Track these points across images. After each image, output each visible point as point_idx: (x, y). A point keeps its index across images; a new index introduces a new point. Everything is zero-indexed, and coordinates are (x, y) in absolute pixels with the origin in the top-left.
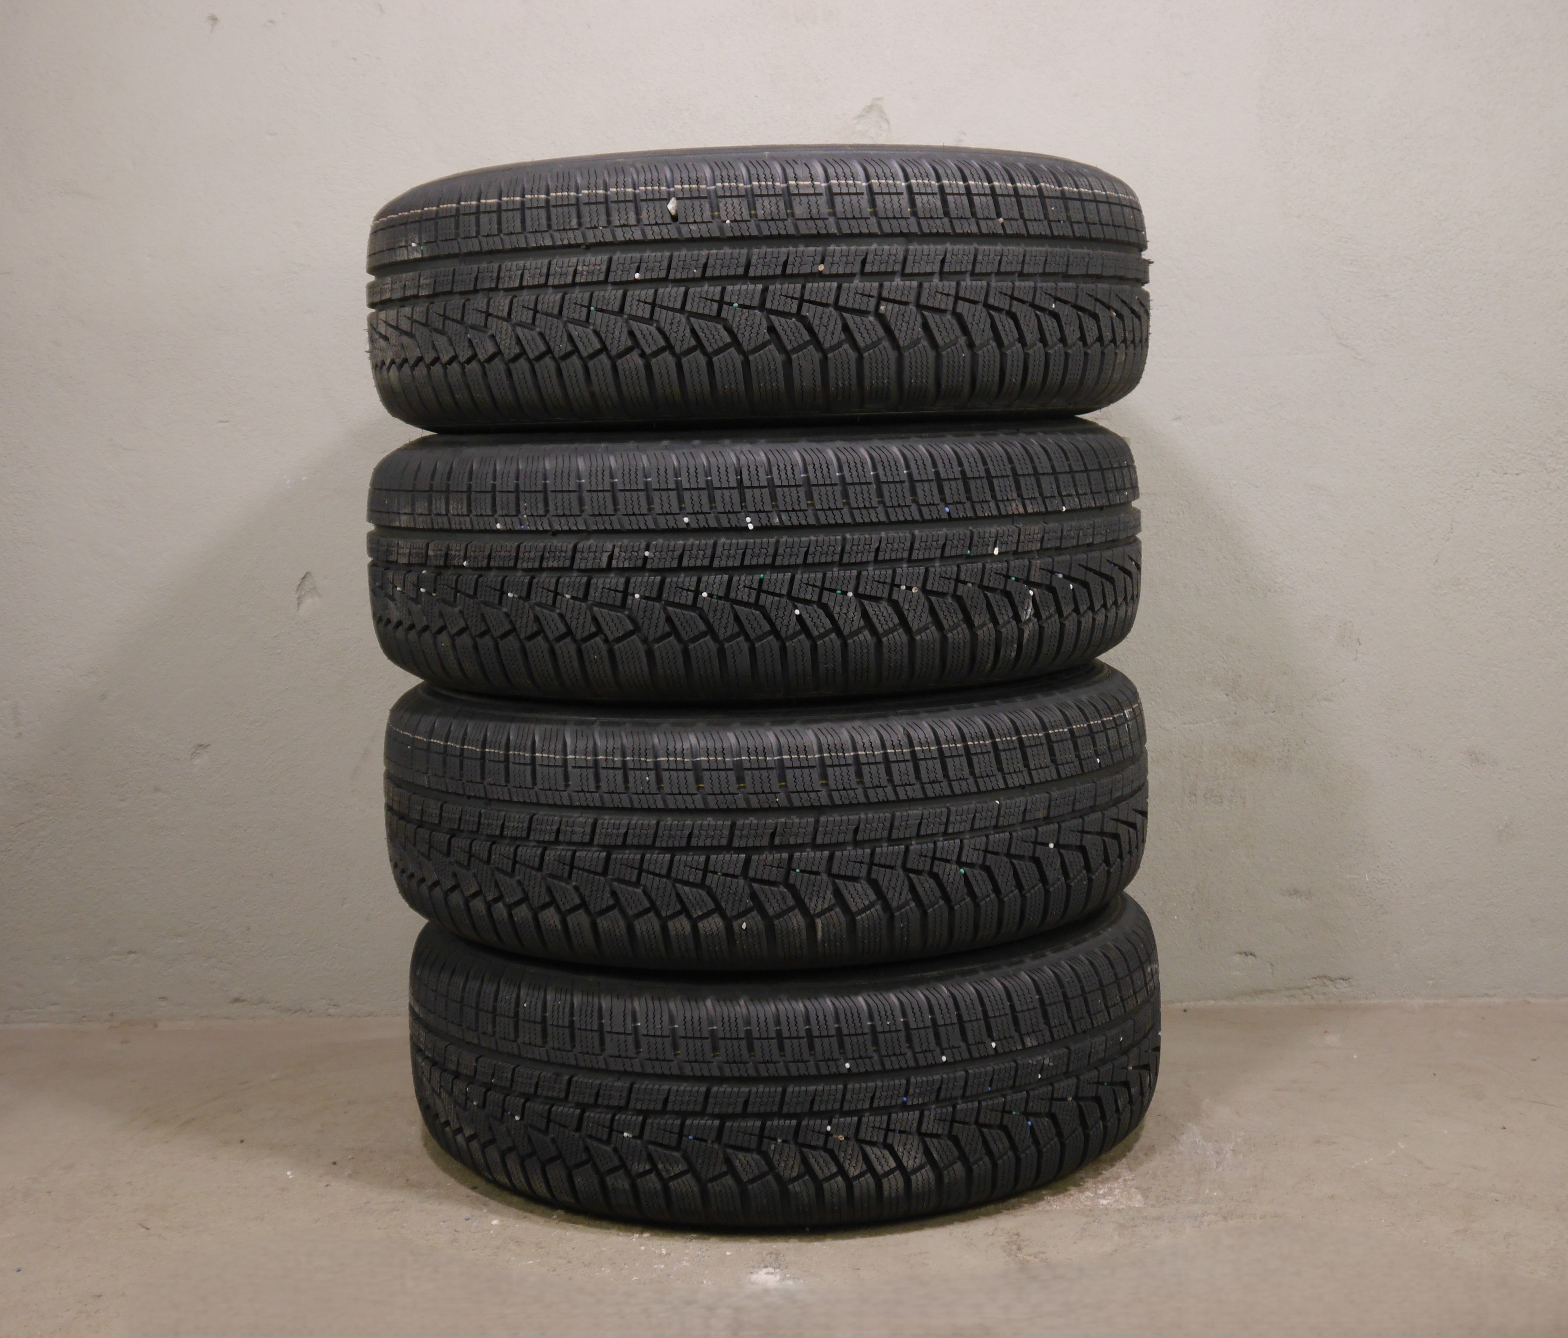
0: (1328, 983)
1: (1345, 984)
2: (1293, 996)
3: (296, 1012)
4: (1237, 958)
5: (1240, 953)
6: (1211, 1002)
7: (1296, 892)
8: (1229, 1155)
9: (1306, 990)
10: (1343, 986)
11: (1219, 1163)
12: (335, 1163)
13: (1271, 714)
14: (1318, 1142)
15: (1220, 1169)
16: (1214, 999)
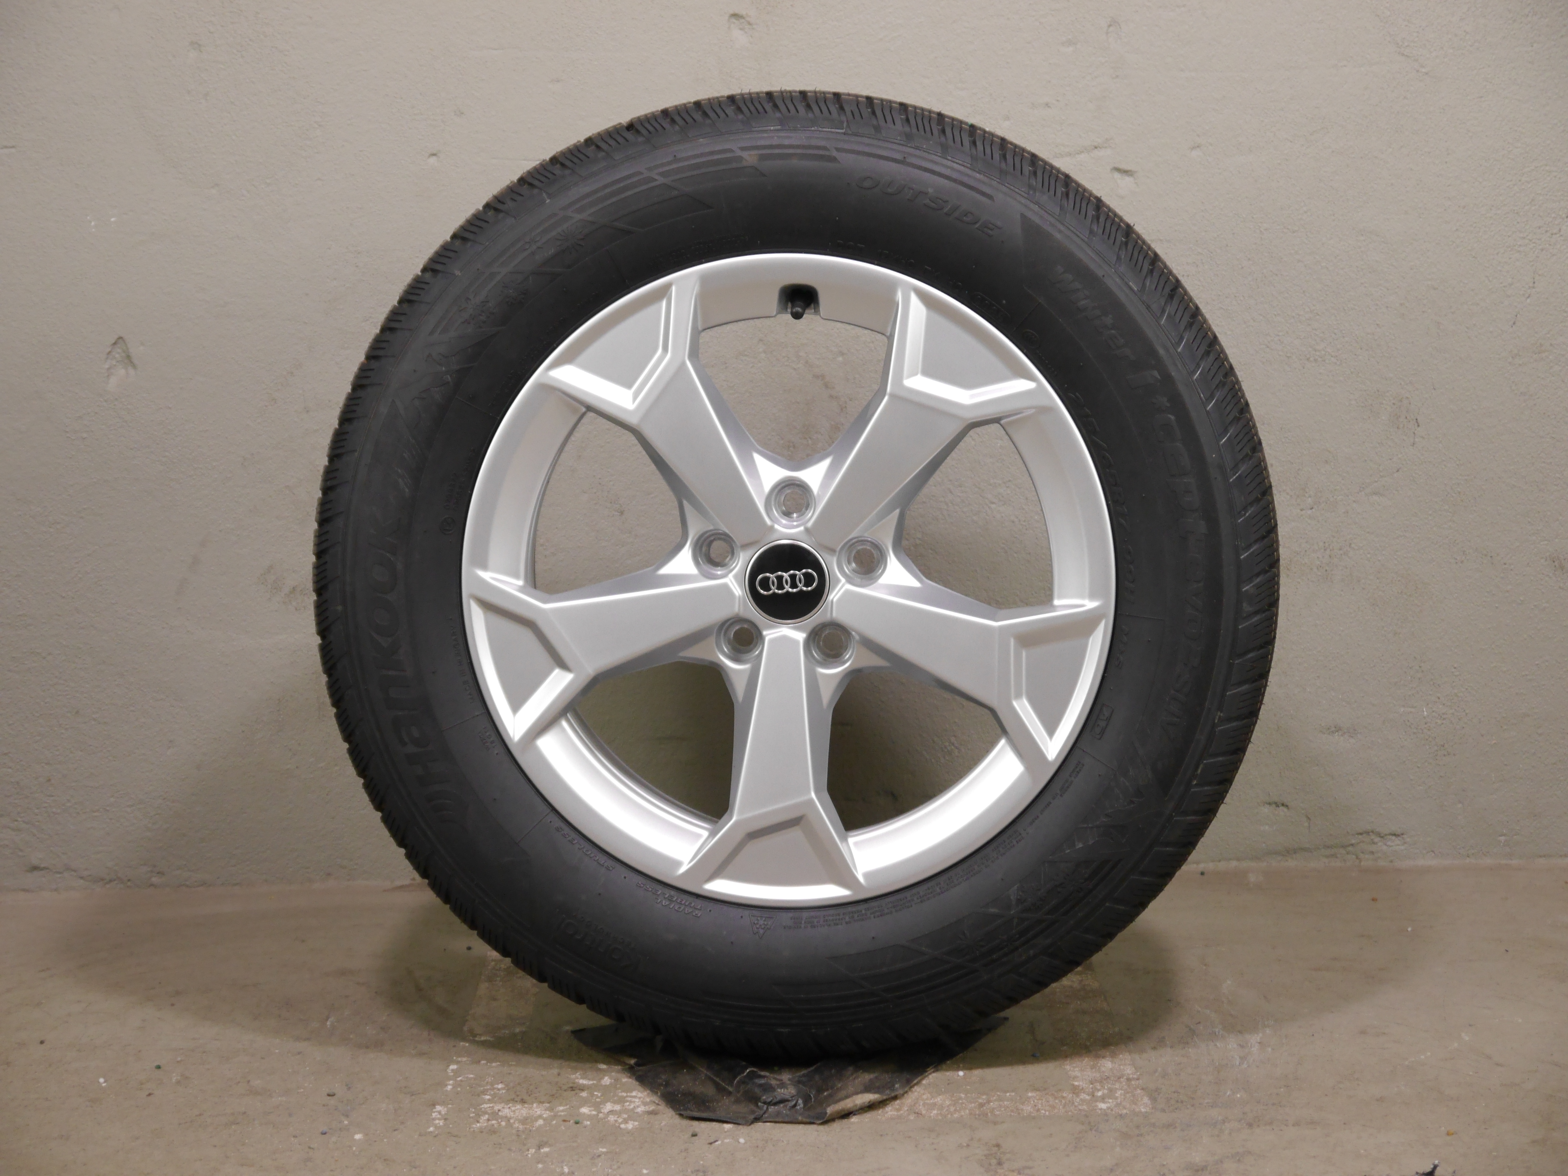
0: (1377, 839)
1: (1397, 841)
2: (1334, 856)
3: (111, 881)
4: (1266, 810)
5: (1270, 804)
6: (1234, 864)
7: (1338, 729)
8: (1255, 1049)
9: (1350, 848)
10: (1395, 844)
11: (1243, 1059)
12: (158, 1067)
13: (1309, 512)
14: (1363, 1032)
15: (1245, 1066)
16: (1238, 860)
